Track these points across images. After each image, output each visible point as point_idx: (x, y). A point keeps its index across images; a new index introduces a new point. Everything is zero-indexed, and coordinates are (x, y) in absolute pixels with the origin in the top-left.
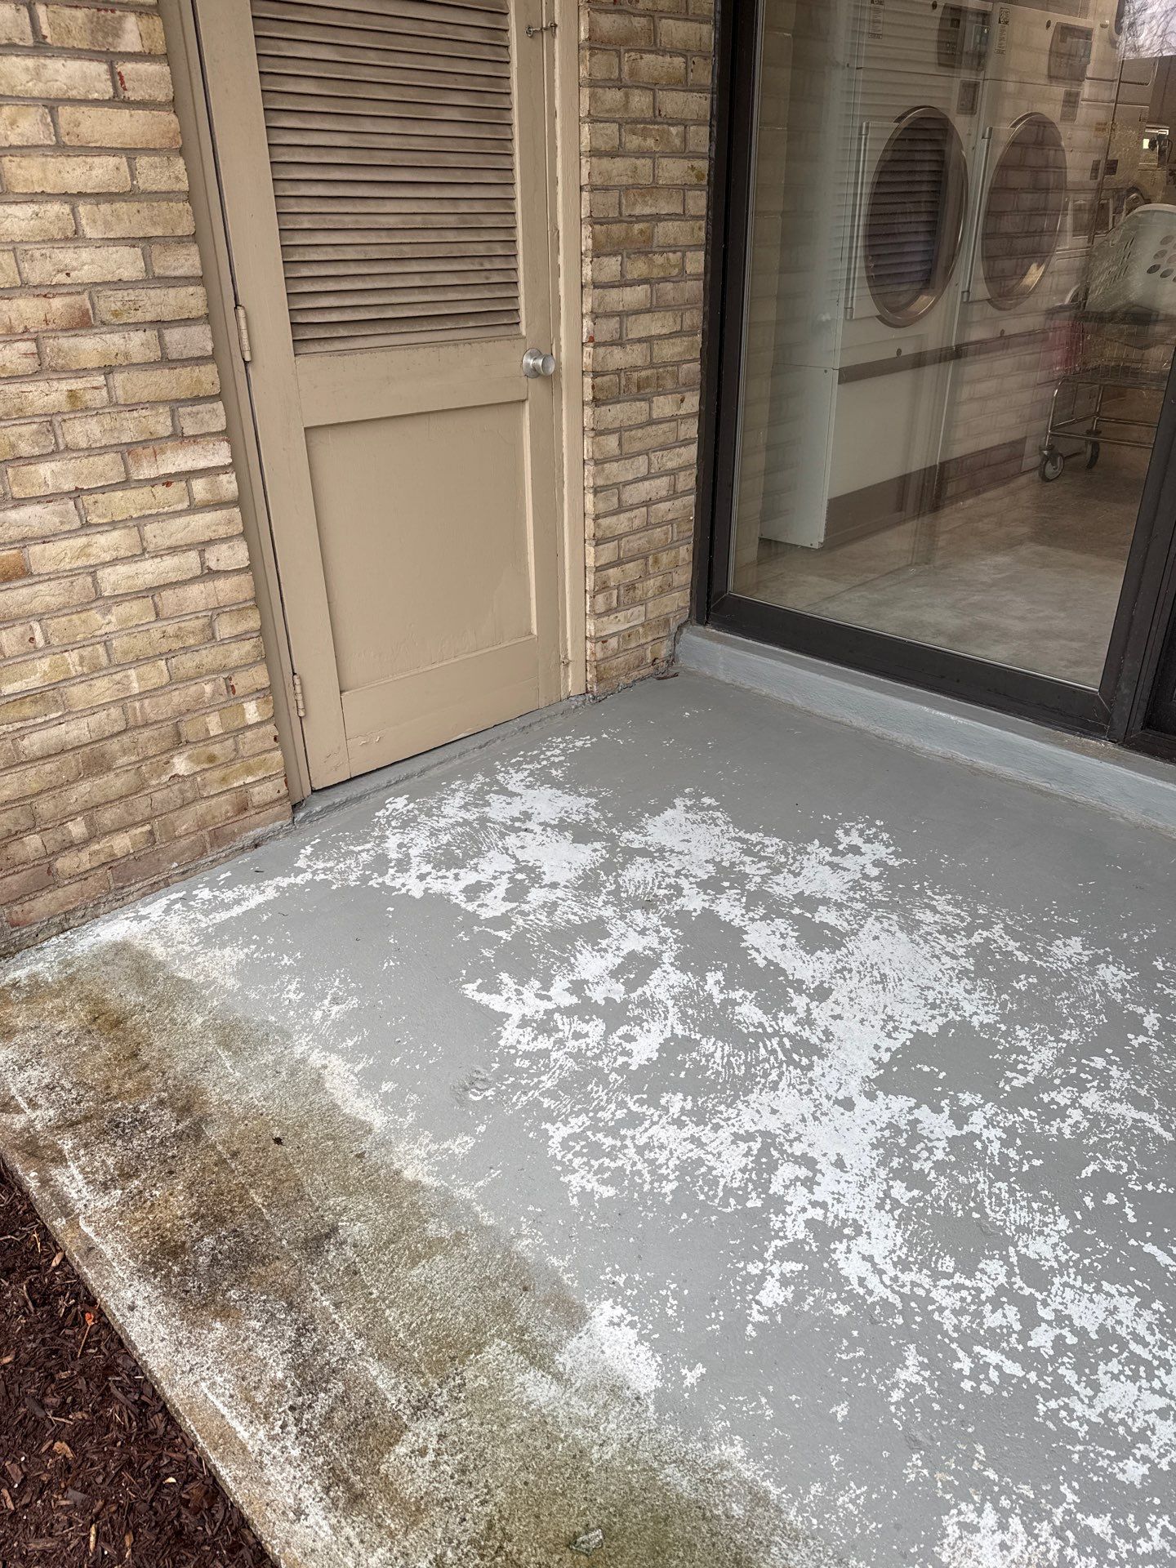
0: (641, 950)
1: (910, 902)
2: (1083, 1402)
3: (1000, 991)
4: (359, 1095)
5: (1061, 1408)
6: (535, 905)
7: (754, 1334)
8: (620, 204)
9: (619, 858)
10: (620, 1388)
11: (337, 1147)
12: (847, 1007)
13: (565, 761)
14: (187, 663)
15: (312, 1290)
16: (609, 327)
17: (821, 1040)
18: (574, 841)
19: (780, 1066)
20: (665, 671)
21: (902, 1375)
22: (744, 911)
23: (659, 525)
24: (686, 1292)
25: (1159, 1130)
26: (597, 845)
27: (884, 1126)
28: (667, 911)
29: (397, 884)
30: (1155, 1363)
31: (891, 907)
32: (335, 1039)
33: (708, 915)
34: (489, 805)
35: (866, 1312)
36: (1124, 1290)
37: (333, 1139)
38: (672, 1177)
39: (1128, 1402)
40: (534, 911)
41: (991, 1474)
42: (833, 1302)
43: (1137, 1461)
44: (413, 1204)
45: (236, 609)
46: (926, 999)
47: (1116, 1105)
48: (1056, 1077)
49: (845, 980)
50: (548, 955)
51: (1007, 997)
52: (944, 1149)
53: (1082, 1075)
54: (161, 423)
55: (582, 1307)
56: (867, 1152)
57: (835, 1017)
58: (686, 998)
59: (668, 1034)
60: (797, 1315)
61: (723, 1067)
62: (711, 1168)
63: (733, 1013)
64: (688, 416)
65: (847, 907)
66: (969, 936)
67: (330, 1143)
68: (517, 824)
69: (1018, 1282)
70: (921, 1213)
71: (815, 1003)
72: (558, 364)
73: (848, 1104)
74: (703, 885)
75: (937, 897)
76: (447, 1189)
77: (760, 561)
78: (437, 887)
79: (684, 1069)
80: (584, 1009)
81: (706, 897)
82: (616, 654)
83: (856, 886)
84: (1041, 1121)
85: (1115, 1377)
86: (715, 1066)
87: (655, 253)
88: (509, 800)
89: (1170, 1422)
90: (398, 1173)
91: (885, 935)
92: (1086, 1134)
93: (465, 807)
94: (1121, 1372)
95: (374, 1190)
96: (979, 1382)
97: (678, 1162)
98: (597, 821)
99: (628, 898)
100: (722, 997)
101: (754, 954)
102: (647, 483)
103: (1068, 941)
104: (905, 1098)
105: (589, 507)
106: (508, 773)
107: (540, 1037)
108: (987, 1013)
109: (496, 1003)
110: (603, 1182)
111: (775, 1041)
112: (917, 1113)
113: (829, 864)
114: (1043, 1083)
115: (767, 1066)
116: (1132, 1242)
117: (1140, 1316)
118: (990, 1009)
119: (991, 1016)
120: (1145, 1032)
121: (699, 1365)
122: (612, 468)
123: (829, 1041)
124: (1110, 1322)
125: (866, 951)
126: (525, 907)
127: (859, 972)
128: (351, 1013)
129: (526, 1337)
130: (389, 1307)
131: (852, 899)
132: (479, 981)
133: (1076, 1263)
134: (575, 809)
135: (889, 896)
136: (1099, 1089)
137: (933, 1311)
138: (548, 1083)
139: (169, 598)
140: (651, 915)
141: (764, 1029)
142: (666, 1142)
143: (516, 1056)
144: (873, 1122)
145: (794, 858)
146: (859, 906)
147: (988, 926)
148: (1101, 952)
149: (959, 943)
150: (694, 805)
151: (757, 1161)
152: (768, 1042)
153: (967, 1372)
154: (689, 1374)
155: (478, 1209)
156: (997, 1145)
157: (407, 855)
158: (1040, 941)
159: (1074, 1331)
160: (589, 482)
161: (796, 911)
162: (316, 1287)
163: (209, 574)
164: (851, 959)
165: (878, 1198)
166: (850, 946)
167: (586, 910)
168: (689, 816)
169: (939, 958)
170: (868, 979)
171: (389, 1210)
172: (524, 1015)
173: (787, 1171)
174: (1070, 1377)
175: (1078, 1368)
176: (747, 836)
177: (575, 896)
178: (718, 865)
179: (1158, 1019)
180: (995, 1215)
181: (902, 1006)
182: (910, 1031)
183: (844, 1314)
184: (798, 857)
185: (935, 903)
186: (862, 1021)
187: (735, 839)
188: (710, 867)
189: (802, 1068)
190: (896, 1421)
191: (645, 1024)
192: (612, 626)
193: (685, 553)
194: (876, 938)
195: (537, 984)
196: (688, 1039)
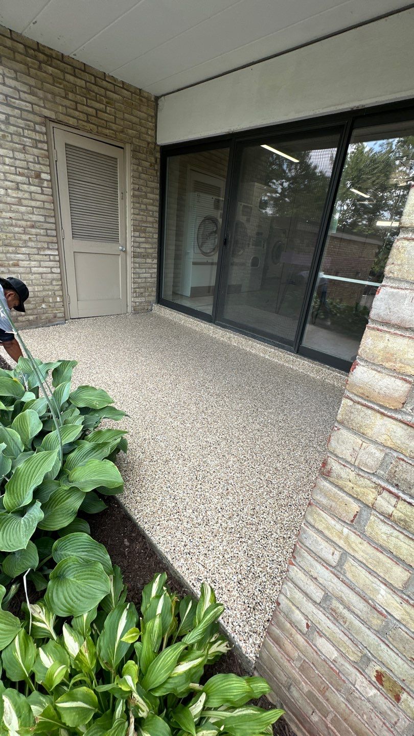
8: (139, 223)
14: (47, 287)
16: (137, 245)
23: (149, 282)
45: (57, 280)
54: (46, 246)
64: (154, 263)
72: (127, 249)
82: (138, 306)
87: (146, 233)
102: (145, 274)
105: (133, 276)
122: (137, 270)
139: (44, 275)
160: (133, 272)
163: (52, 273)
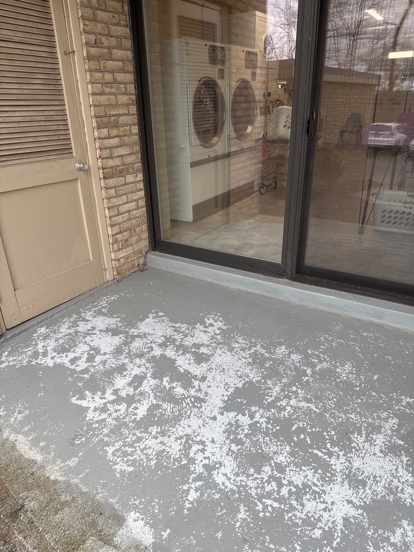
0: (139, 373)
1: (230, 341)
2: (299, 511)
3: (261, 368)
4: (31, 449)
5: (293, 515)
6: (98, 362)
7: (187, 512)
8: (105, 111)
9: (130, 339)
10: (139, 545)
11: (23, 472)
12: (212, 382)
13: (108, 306)
15: (14, 534)
16: (106, 153)
17: (204, 396)
18: (112, 336)
19: (191, 409)
20: (143, 268)
21: (240, 516)
22: (175, 353)
23: (134, 218)
24: (161, 502)
25: (315, 409)
26: (121, 336)
27: (227, 424)
28: (148, 357)
29: (43, 362)
30: (321, 492)
31: (224, 343)
32: (20, 428)
33: (163, 356)
34: (79, 326)
35: (225, 495)
36: (309, 468)
37: (21, 469)
38: (154, 458)
39: (313, 509)
40: (98, 365)
41: (272, 546)
42: (214, 494)
43: (318, 529)
44: (55, 489)
46: (238, 375)
47: (301, 403)
48: (281, 396)
49: (211, 372)
50: (104, 381)
51: (263, 370)
52: (247, 429)
53: (290, 394)
55: (123, 516)
56: (222, 435)
57: (208, 387)
58: (156, 389)
59: (150, 404)
60: (202, 502)
61: (171, 413)
62: (168, 452)
63: (173, 392)
64: (139, 181)
65: (210, 346)
66: (250, 350)
67: (19, 471)
68: (90, 332)
69: (275, 472)
70: (242, 454)
71: (202, 383)
72: (89, 166)
73: (214, 418)
74: (160, 345)
75: (239, 338)
76: (68, 480)
77: (172, 228)
78: (59, 361)
79: (156, 416)
80: (119, 400)
81: (162, 350)
82: (124, 264)
83: (213, 338)
84: (278, 413)
85: (309, 500)
86: (168, 413)
87: (120, 127)
88: (86, 323)
89: (327, 512)
90: (48, 478)
91: (223, 354)
92: (292, 415)
93: (69, 328)
94: (311, 498)
95: (39, 487)
96: (265, 513)
97: (156, 452)
98: (121, 327)
99: (134, 354)
100: (169, 386)
101: (180, 368)
102: (127, 205)
103: (281, 348)
104: (233, 412)
105: (107, 214)
106: (85, 313)
107: (102, 414)
108: (258, 377)
109: (84, 403)
110: (129, 466)
111: (188, 400)
112: (238, 417)
113: (204, 331)
114: (278, 399)
115: (186, 409)
116: (310, 450)
117: (314, 476)
118: (258, 375)
119: (259, 377)
120: (307, 376)
121: (168, 529)
122: (114, 200)
123: (207, 396)
124: (306, 480)
125: (217, 361)
126: (94, 364)
127: (215, 369)
128: (26, 417)
129: (102, 534)
130: (47, 534)
131: (211, 343)
132: (77, 396)
133: (293, 461)
134: (112, 323)
135: (224, 340)
136: (295, 398)
137: (248, 489)
138: (106, 431)
140: (142, 360)
141: (184, 396)
142: (151, 446)
143: (93, 423)
144: (223, 423)
145: (191, 331)
146: (214, 345)
147: (255, 346)
148: (291, 350)
149: (247, 353)
150: (156, 316)
151: (184, 446)
152: (186, 401)
153: (261, 510)
154: (164, 534)
155: (81, 486)
156: (264, 424)
157: (47, 350)
158: (272, 348)
159: (294, 487)
160: (106, 206)
161: (193, 350)
162: (15, 532)
164: (213, 364)
165: (227, 451)
166: (212, 360)
167: (118, 362)
168: (154, 320)
169: (240, 359)
170: (218, 371)
171: (45, 493)
172: (95, 407)
173: (195, 448)
174: (294, 503)
175: (297, 500)
176: (175, 325)
177: (113, 357)
178: (165, 337)
179: (311, 370)
180: (266, 450)
181: (230, 379)
182: (233, 388)
183: (218, 497)
184: (193, 330)
185: (238, 340)
186: (217, 387)
187: (171, 327)
188: (163, 338)
189: (198, 408)
190: (238, 534)
191: (142, 402)
192: (121, 255)
193: (145, 227)
194: (220, 355)
195: (99, 393)
196: (157, 405)
